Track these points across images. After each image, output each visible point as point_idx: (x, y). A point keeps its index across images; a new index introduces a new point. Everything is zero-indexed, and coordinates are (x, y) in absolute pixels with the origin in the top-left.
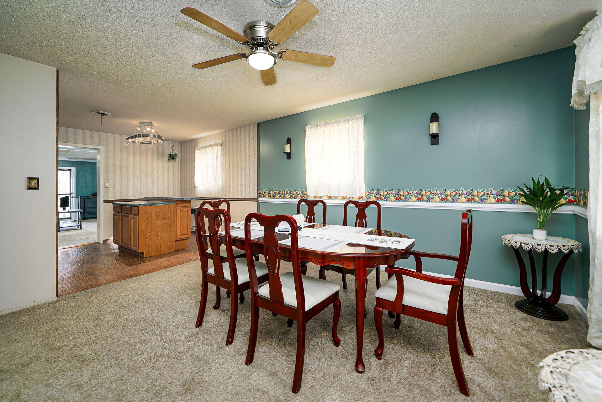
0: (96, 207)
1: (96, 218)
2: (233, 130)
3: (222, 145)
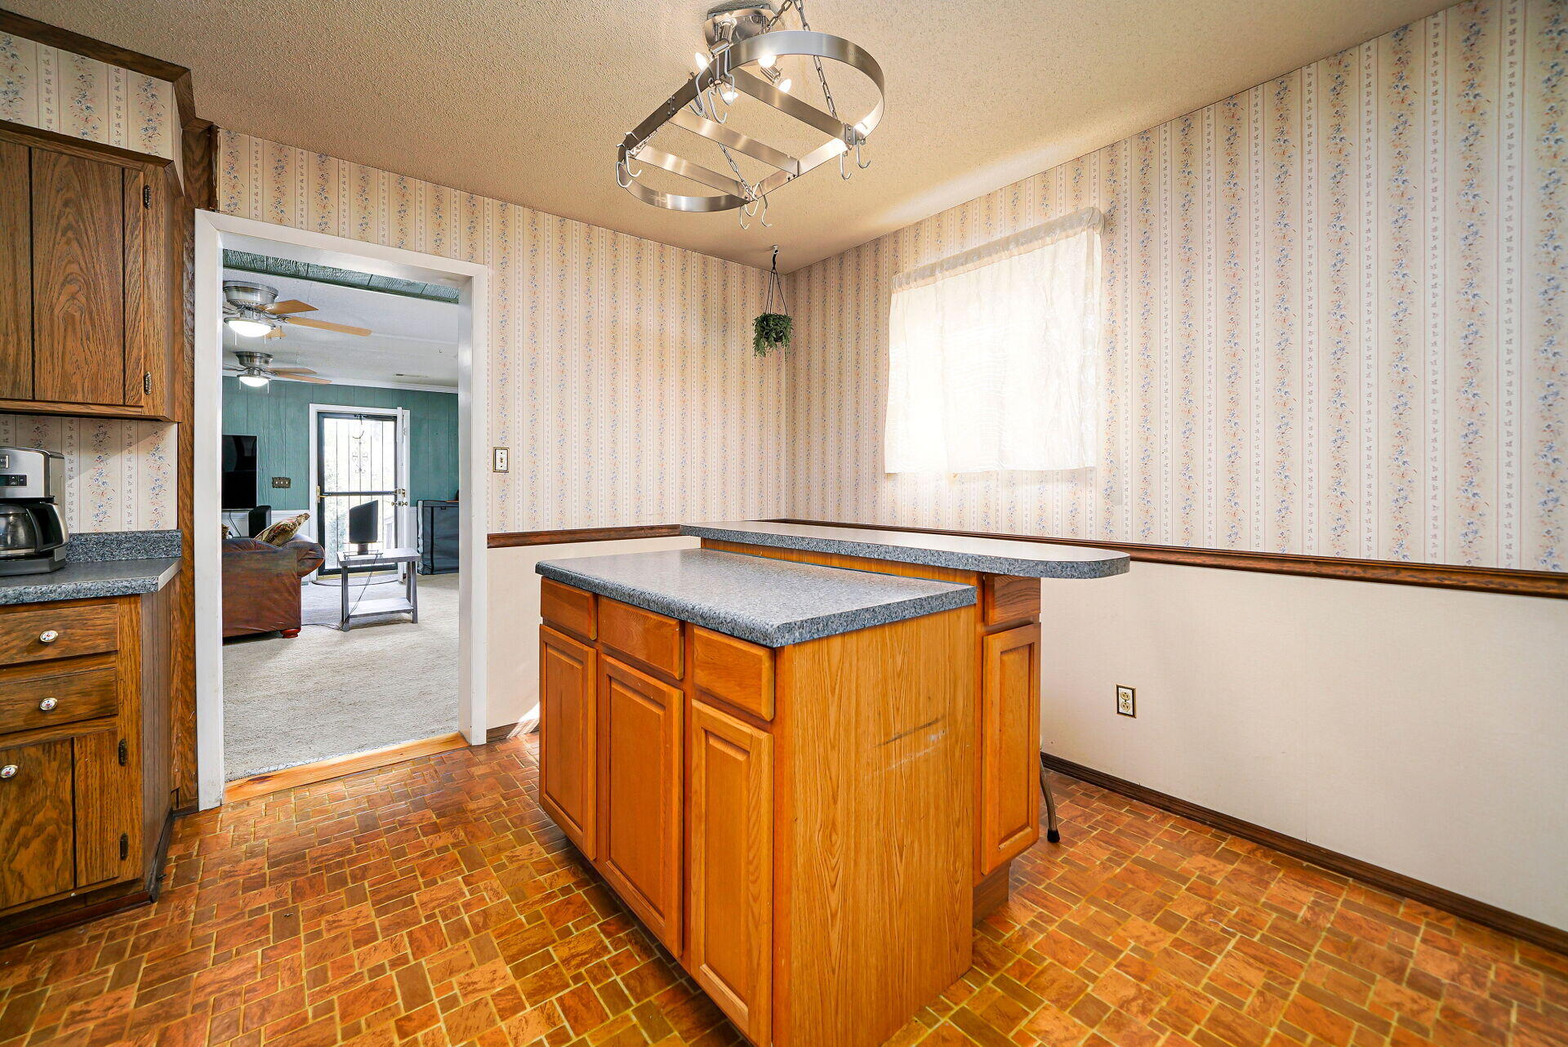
0: (456, 537)
1: (456, 569)
2: (1231, 100)
3: (1108, 223)
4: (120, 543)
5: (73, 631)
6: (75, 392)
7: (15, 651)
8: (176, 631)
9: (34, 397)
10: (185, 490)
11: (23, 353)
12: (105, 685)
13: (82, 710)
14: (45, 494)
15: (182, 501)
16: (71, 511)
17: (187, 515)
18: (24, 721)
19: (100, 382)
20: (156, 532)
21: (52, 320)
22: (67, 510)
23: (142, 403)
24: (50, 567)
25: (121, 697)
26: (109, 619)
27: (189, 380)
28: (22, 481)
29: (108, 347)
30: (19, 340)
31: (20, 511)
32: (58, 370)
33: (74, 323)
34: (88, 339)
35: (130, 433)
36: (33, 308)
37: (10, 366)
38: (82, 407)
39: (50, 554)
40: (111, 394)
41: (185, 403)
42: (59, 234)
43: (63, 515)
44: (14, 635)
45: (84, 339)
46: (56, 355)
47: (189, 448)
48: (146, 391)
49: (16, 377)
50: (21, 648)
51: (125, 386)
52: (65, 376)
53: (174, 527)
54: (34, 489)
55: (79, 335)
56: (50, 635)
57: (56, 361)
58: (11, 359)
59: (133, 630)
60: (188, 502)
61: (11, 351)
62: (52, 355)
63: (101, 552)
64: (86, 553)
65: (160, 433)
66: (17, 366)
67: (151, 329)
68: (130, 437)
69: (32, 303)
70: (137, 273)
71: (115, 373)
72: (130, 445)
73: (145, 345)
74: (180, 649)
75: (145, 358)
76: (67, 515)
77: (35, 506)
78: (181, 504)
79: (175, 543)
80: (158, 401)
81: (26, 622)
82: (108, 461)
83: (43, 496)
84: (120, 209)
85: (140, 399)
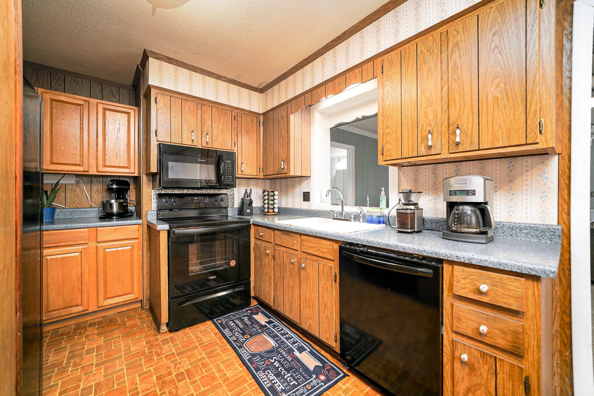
4: (521, 229)
5: (497, 289)
6: (498, 141)
7: (467, 290)
8: (556, 292)
9: (479, 148)
10: (564, 199)
11: (474, 126)
12: (516, 333)
13: (501, 342)
14: (484, 200)
15: (562, 206)
16: (496, 209)
17: (565, 216)
18: (472, 332)
19: (512, 132)
20: (543, 225)
21: (487, 103)
22: (494, 208)
23: (538, 141)
24: (486, 241)
25: (527, 345)
26: (518, 288)
27: (567, 123)
28: (473, 193)
29: (516, 109)
30: (473, 119)
31: (473, 209)
32: (490, 130)
33: (498, 101)
34: (505, 108)
35: (527, 164)
36: (479, 100)
37: (469, 134)
38: (502, 149)
39: (485, 233)
40: (518, 138)
41: (564, 141)
42: (491, 53)
43: (492, 211)
44: (468, 280)
45: (503, 108)
46: (489, 122)
47: (567, 170)
48: (540, 132)
49: (471, 139)
50: (471, 289)
51: (526, 131)
52: (493, 133)
53: (556, 223)
54: (479, 198)
55: (500, 107)
56: (484, 288)
57: (489, 125)
58: (469, 130)
59: (535, 300)
60: (566, 207)
61: (470, 126)
62: (487, 123)
63: (511, 234)
64: (503, 233)
65: (546, 162)
66: (472, 133)
67: (544, 89)
68: (527, 166)
69: (479, 98)
70: (535, 54)
71: (521, 124)
72: (527, 171)
73: (540, 101)
74: (559, 305)
75: (540, 110)
76: (495, 211)
77: (480, 207)
78: (560, 208)
79: (556, 234)
80: (549, 137)
81: (474, 275)
82: (515, 181)
83: (483, 201)
84: (524, 19)
85: (536, 138)
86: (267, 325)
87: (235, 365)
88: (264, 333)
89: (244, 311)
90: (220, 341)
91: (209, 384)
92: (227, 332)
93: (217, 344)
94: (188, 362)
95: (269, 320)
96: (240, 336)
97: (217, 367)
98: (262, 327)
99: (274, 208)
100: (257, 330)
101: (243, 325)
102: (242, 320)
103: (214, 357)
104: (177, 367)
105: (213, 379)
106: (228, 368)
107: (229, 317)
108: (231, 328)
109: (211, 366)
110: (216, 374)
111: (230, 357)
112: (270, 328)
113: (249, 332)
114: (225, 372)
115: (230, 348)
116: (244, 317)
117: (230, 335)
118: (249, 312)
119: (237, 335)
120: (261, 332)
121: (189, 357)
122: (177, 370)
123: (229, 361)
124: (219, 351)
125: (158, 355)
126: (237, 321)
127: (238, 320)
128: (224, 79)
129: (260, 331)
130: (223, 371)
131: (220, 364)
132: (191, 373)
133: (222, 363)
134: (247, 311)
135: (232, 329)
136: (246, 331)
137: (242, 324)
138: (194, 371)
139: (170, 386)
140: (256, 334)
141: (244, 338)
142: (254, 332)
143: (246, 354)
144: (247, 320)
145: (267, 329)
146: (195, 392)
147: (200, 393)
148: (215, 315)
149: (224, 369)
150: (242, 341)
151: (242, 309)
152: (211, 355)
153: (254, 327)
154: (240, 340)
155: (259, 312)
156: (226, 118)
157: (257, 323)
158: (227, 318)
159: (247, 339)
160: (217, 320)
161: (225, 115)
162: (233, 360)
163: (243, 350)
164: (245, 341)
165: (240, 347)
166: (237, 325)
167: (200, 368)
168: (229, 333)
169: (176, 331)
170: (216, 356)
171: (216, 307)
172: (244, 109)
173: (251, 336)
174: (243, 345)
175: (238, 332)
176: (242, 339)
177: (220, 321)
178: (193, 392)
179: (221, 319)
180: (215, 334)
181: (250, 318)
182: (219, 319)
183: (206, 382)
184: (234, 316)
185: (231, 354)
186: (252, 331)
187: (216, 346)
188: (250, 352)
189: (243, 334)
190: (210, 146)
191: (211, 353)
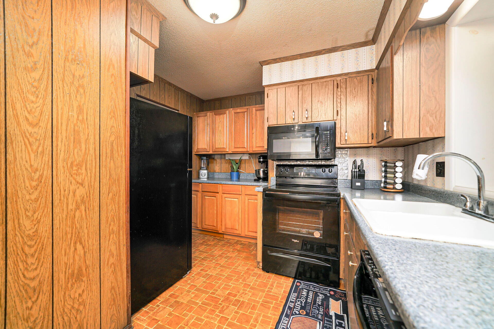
86: (334, 318)
87: (268, 326)
88: (321, 322)
89: (327, 289)
90: (282, 299)
91: (241, 323)
92: (293, 296)
93: (277, 300)
94: (249, 297)
95: (342, 314)
96: (298, 307)
97: (257, 316)
98: (327, 315)
99: (395, 183)
100: (319, 313)
101: (312, 301)
102: (316, 295)
103: (265, 307)
104: (242, 295)
105: (247, 321)
106: (263, 323)
107: (309, 286)
108: (300, 294)
109: (256, 311)
110: (252, 320)
111: (273, 317)
112: (332, 322)
113: (310, 310)
114: (258, 324)
115: (281, 310)
116: (321, 294)
117: (293, 300)
118: (332, 293)
119: (297, 304)
120: (320, 319)
121: (253, 294)
122: (240, 297)
123: (269, 319)
124: (272, 306)
125: (243, 280)
126: (311, 294)
127: (313, 293)
128: (324, 52)
129: (320, 317)
130: (257, 322)
131: (262, 315)
132: (242, 306)
133: (264, 316)
134: (331, 290)
135: (300, 296)
136: (308, 308)
137: (312, 299)
138: (245, 306)
139: (227, 303)
140: (313, 316)
141: (299, 311)
142: (314, 313)
143: (284, 324)
144: (321, 298)
145: (327, 321)
146: (230, 320)
147: (232, 322)
148: (302, 277)
149: (259, 322)
150: (295, 312)
151: (329, 286)
152: (265, 304)
153: (319, 310)
154: (293, 310)
155: (341, 299)
156: (327, 89)
157: (327, 307)
158: (306, 285)
159: (300, 314)
160: (298, 282)
161: (326, 87)
162: (272, 321)
163: (286, 320)
164: (296, 314)
165: (287, 316)
166: (307, 297)
167: (250, 307)
168: (293, 298)
169: (267, 272)
170: (266, 307)
171: (311, 271)
172: (349, 73)
173: (307, 314)
174: (291, 316)
175: (301, 302)
176: (296, 311)
177: (298, 284)
178: (230, 318)
179: (302, 283)
180: (284, 292)
181: (326, 299)
182: (300, 283)
183: (241, 319)
184: (315, 288)
185: (276, 315)
186: (312, 311)
187: (274, 301)
188: (288, 327)
189: (302, 308)
190: (309, 120)
191: (266, 302)
